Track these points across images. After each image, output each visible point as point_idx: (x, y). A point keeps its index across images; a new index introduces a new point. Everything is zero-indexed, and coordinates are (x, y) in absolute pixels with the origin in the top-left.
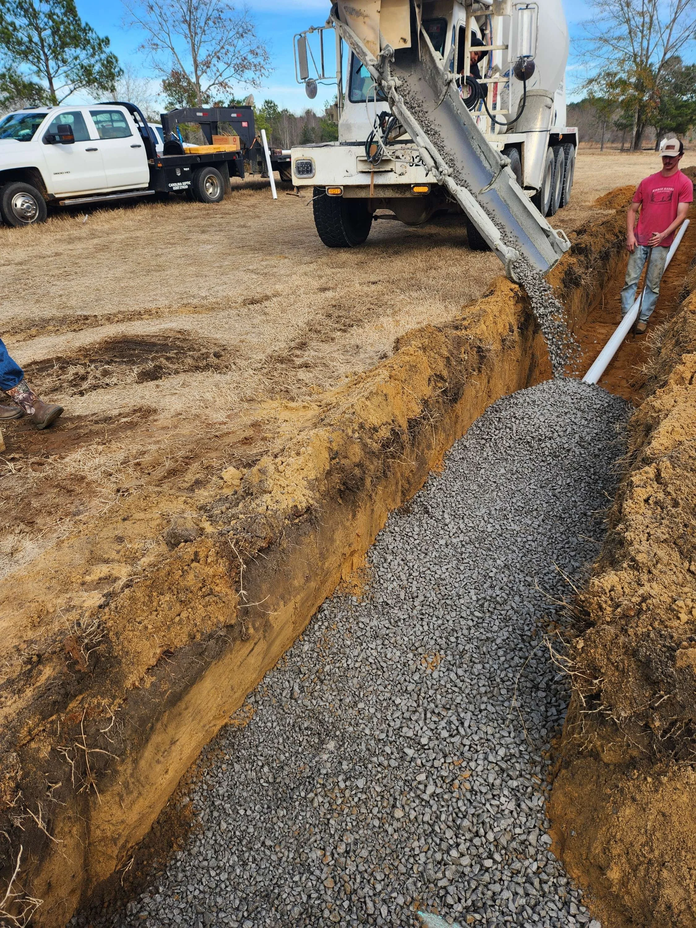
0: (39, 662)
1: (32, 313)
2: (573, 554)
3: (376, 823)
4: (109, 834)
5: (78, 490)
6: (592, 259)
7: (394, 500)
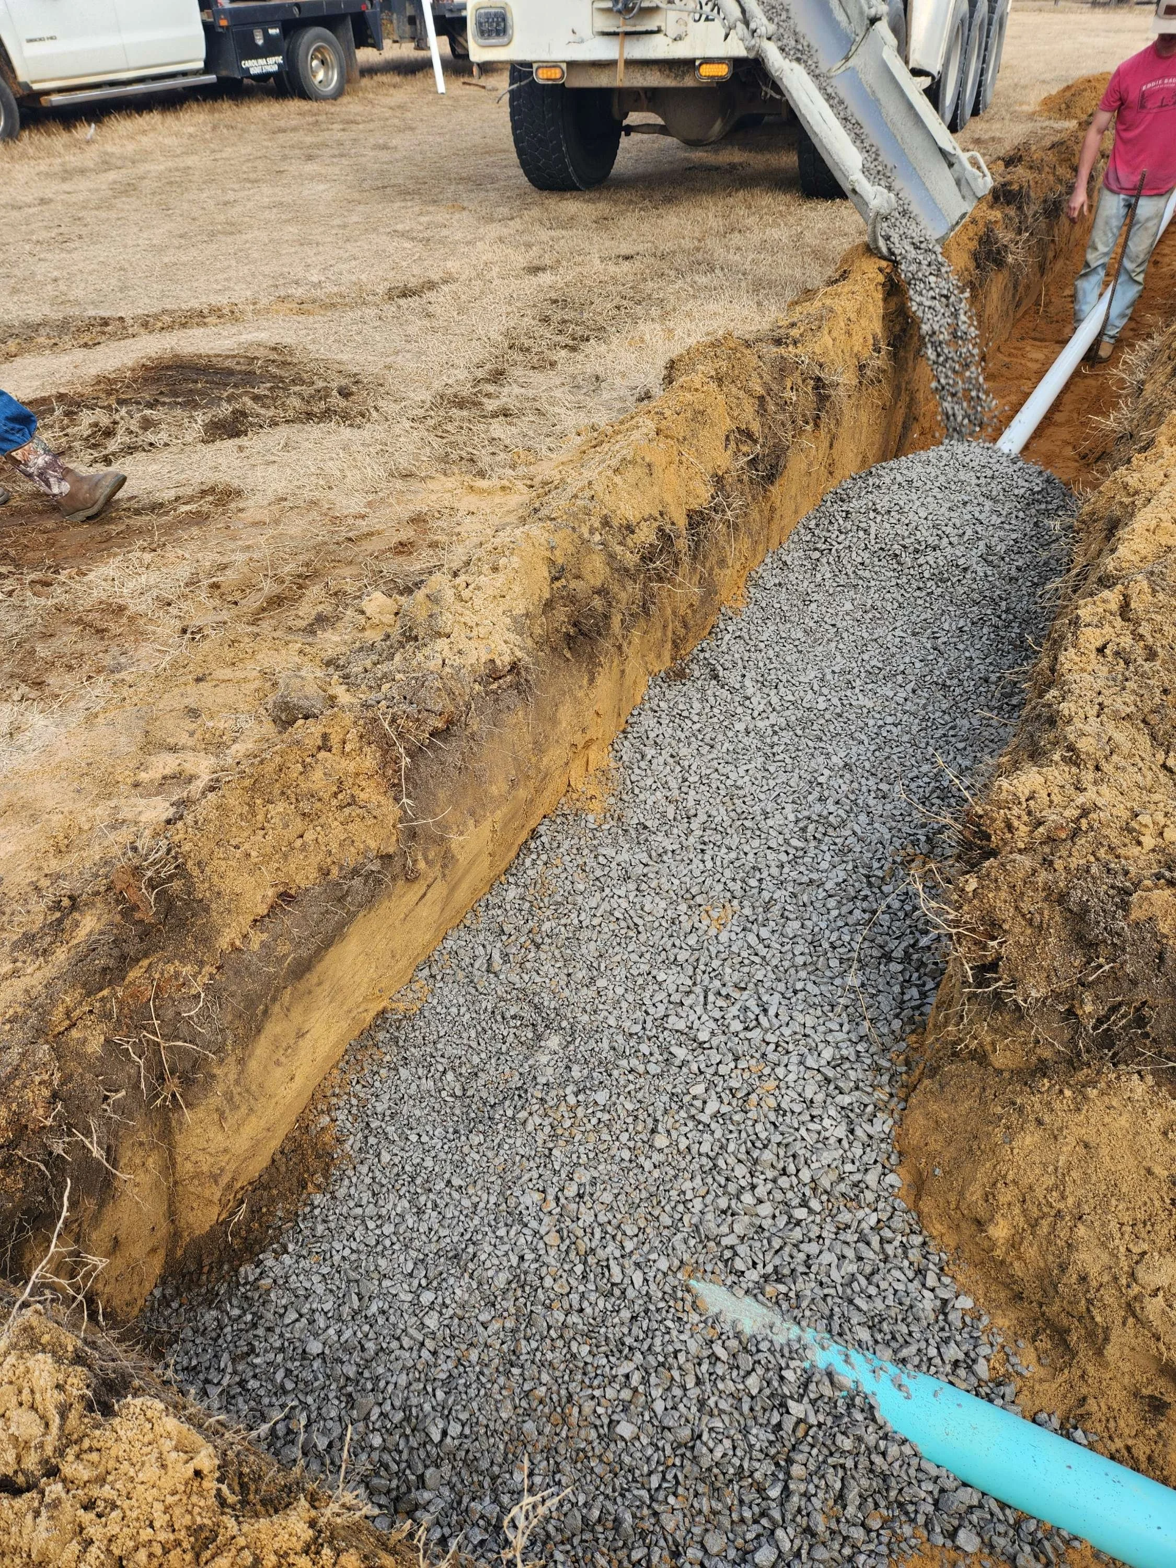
0: (74, 907)
1: (7, 311)
2: (961, 745)
3: (626, 1154)
4: (205, 1168)
5: (115, 629)
6: (1030, 213)
7: (659, 656)
